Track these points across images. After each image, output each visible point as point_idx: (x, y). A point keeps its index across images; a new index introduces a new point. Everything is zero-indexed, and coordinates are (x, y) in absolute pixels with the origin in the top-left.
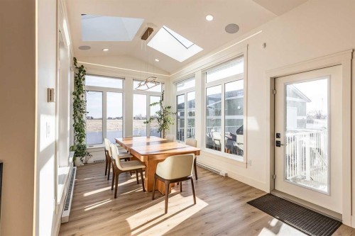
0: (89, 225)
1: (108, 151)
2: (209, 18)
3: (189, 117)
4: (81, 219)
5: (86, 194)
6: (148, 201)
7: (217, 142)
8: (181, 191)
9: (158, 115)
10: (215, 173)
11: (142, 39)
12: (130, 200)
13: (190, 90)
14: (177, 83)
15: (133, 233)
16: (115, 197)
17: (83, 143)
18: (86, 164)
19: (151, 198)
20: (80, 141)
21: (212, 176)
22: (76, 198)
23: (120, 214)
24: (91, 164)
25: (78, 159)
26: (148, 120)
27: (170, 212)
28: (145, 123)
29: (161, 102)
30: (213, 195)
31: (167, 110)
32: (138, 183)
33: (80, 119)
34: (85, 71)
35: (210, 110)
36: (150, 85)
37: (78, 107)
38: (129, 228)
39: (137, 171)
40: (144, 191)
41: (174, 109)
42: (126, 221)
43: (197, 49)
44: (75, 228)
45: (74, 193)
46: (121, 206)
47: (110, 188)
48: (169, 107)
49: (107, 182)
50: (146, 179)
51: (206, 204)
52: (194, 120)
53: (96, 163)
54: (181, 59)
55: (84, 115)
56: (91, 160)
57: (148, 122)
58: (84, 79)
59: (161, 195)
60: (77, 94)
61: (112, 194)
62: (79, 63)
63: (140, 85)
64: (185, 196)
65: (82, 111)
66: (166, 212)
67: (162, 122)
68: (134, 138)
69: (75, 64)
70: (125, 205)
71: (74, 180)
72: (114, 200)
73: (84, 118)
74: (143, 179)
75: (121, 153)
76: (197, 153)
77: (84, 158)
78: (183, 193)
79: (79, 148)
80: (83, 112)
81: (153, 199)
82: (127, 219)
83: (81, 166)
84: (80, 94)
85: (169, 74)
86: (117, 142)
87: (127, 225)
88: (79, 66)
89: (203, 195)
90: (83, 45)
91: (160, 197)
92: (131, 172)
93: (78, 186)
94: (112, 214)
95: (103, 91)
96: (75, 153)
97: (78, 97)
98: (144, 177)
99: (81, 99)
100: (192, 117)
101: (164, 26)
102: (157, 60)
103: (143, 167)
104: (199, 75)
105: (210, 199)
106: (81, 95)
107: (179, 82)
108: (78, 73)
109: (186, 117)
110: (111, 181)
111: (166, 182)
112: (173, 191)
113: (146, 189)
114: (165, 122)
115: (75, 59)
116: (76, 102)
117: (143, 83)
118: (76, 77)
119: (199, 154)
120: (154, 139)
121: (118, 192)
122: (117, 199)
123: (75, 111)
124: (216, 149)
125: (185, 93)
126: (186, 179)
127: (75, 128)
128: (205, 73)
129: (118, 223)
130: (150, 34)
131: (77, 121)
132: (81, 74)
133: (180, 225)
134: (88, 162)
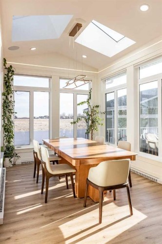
0: (23, 229)
1: (36, 153)
2: (144, 8)
3: (119, 117)
4: (14, 222)
5: (17, 197)
6: (80, 208)
7: (152, 146)
8: (115, 199)
9: (85, 115)
10: (152, 181)
11: (70, 35)
12: (62, 206)
13: (121, 87)
14: (105, 80)
15: (67, 242)
16: (46, 202)
17: (12, 144)
18: (14, 165)
19: (83, 205)
20: (9, 142)
21: (148, 184)
22: (9, 200)
23: (53, 220)
24: (19, 165)
25: (7, 159)
26: (76, 120)
27: (105, 222)
28: (72, 123)
29: (88, 101)
30: (152, 206)
31: (95, 109)
32: (68, 188)
33: (8, 120)
34: (13, 71)
35: (144, 109)
36: (79, 83)
37: (7, 107)
38: (63, 236)
39: (67, 175)
40: (75, 196)
41: (103, 108)
42: (59, 228)
43: (128, 42)
44: (10, 231)
45: (5, 195)
46: (52, 211)
47: (40, 191)
48: (97, 106)
49: (36, 185)
50: (77, 184)
51: (144, 217)
52: (125, 120)
53: (24, 164)
54: (111, 54)
55: (12, 115)
56: (19, 161)
57: (75, 123)
58: (12, 80)
59: (93, 202)
60: (6, 94)
61: (42, 199)
62: (9, 63)
63: (68, 84)
64: (120, 205)
65: (10, 111)
66: (100, 222)
67: (90, 122)
68: (61, 139)
69: (5, 65)
70: (56, 210)
71: (5, 181)
72: (45, 205)
73: (12, 119)
74: (73, 184)
75: (50, 155)
76: (133, 158)
77: (12, 160)
78: (116, 202)
79: (8, 148)
80: (12, 113)
81: (85, 206)
82: (60, 227)
83: (10, 167)
84: (8, 94)
85: (97, 70)
86: (45, 143)
87: (60, 232)
88: (7, 66)
89: (140, 205)
90: (13, 46)
91: (92, 204)
92: (60, 176)
93: (9, 188)
94: (44, 219)
95: (30, 90)
96: (5, 154)
97: (7, 97)
98: (74, 182)
99: (10, 99)
100: (123, 116)
101: (93, 21)
102: (84, 57)
103: (74, 171)
104: (131, 70)
105: (148, 210)
106: (10, 95)
107: (108, 78)
108: (6, 73)
109: (116, 117)
110: (40, 184)
111: (100, 189)
112: (106, 199)
113: (77, 195)
114: (93, 122)
115: (5, 60)
116: (5, 102)
117: (72, 81)
118: (5, 78)
119: (134, 159)
120: (82, 141)
121: (48, 196)
122: (47, 204)
123: (4, 112)
124: (150, 152)
125: (115, 90)
126: (121, 186)
127: (5, 129)
128: (137, 68)
129: (50, 230)
130: (79, 30)
131: (6, 122)
132: (10, 75)
133: (117, 237)
134: (17, 163)
